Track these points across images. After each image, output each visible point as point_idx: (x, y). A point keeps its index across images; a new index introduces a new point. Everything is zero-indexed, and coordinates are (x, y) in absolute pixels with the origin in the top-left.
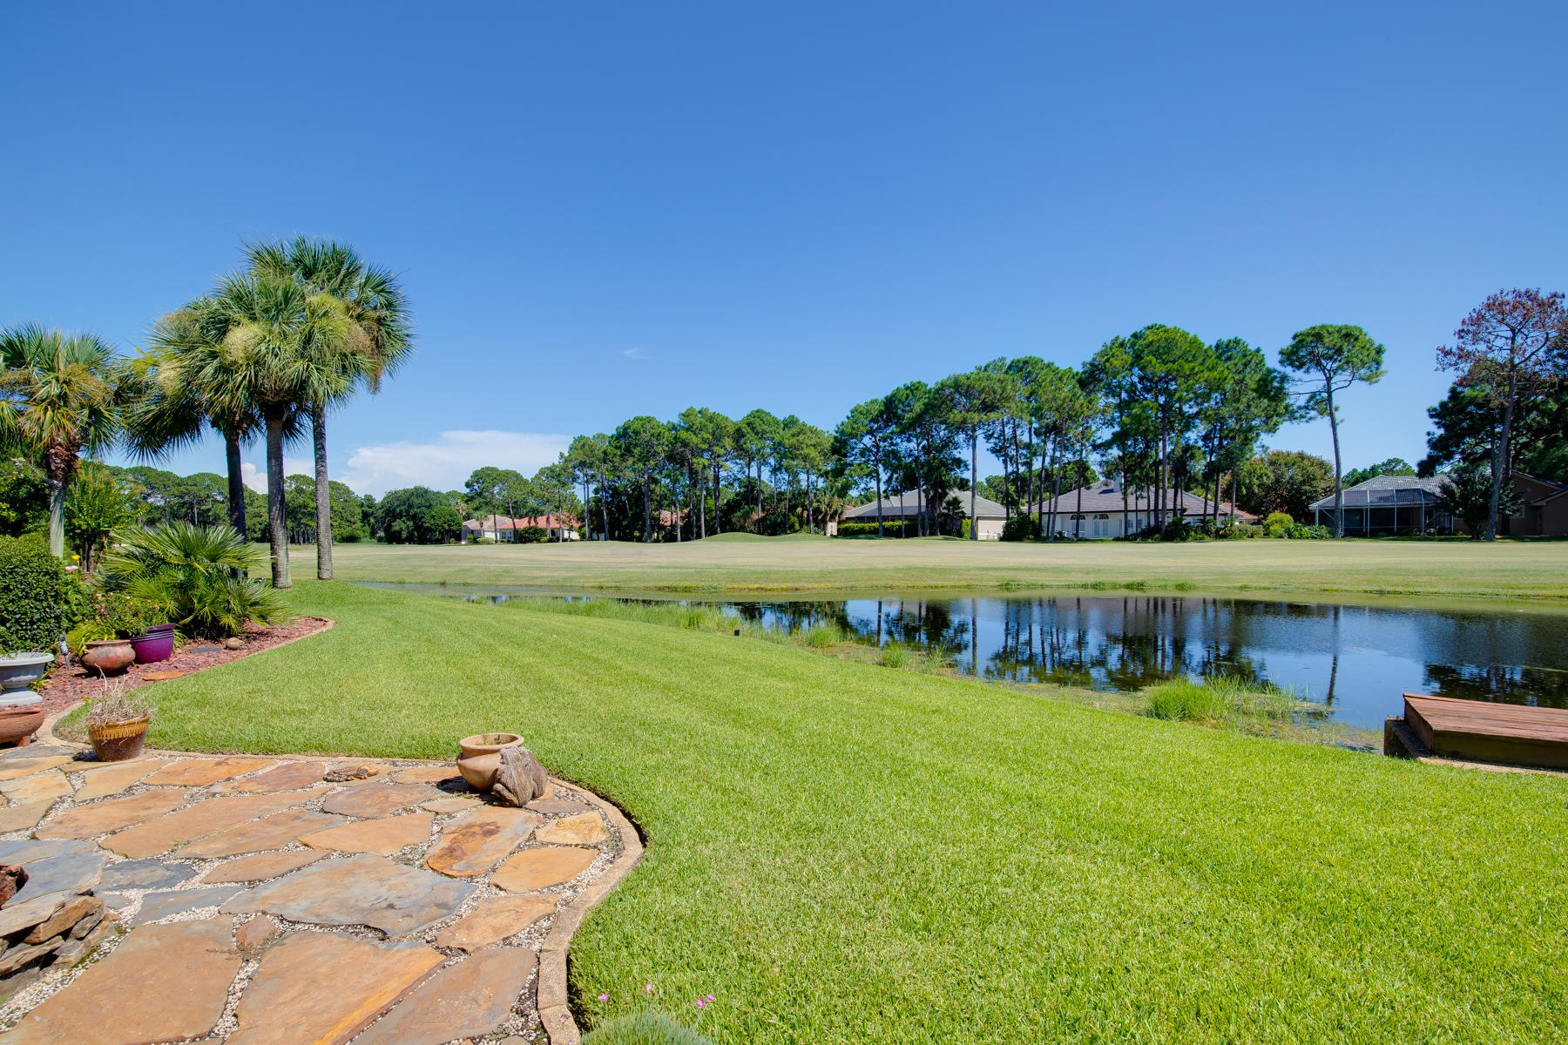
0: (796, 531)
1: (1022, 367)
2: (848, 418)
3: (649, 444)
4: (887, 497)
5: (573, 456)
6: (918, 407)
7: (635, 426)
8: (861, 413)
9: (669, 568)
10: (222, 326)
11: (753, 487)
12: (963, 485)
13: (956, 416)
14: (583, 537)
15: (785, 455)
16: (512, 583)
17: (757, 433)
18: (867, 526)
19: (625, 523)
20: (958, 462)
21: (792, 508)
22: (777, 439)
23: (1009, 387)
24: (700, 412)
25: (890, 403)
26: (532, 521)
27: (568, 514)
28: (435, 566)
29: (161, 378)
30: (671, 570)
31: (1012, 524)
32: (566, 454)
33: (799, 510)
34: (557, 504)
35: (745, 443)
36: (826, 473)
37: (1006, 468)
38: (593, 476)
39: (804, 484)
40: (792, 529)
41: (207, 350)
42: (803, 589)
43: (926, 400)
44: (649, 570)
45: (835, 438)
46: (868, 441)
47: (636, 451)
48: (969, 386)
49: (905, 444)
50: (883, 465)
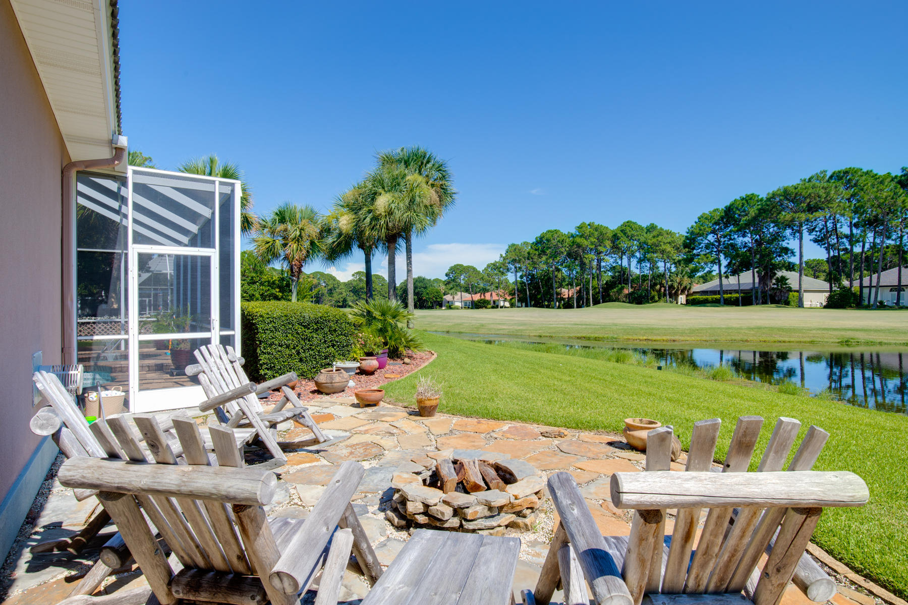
0: (656, 302)
1: (844, 177)
2: (696, 223)
3: (556, 247)
4: (727, 277)
5: (509, 256)
6: (753, 212)
7: (547, 236)
8: (706, 218)
9: (582, 325)
10: (374, 196)
11: (624, 274)
12: (790, 267)
13: (785, 216)
14: (512, 305)
15: (648, 250)
16: (486, 332)
17: (628, 237)
18: (710, 297)
19: (539, 296)
20: (786, 250)
21: (653, 286)
22: (642, 239)
23: (833, 192)
24: (589, 225)
25: (729, 210)
26: (482, 296)
27: (503, 291)
28: (441, 322)
29: (340, 224)
30: (584, 327)
31: (835, 295)
32: (504, 255)
33: (658, 287)
34: (497, 285)
35: (620, 244)
36: (679, 261)
37: (829, 253)
38: (520, 268)
39: (661, 270)
40: (653, 300)
41: (367, 209)
42: (679, 341)
43: (760, 207)
44: (569, 326)
45: (686, 237)
46: (711, 238)
47: (548, 252)
48: (796, 194)
49: (741, 238)
50: (724, 254)
